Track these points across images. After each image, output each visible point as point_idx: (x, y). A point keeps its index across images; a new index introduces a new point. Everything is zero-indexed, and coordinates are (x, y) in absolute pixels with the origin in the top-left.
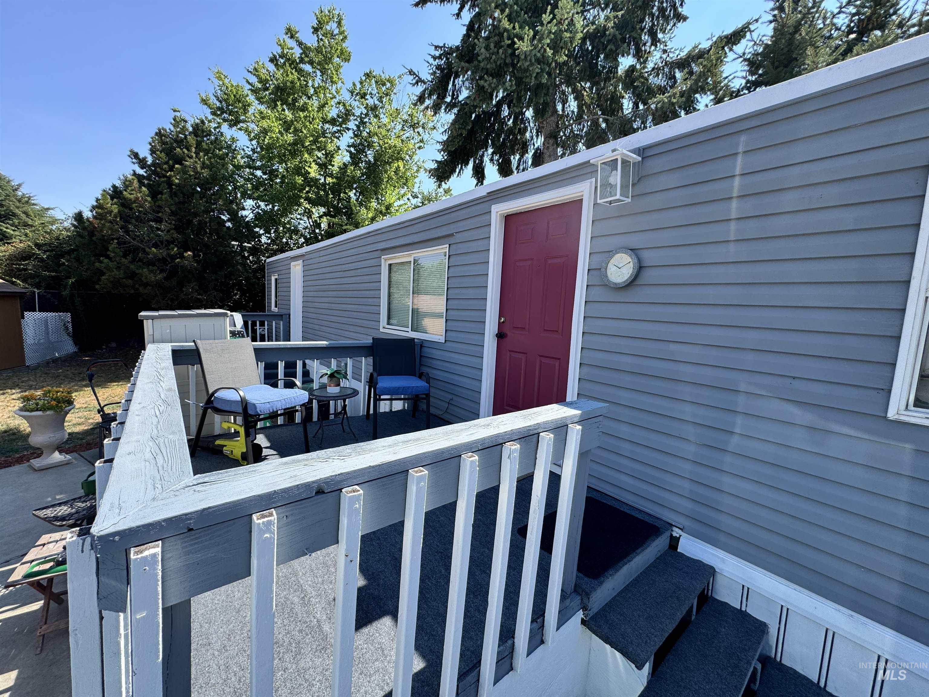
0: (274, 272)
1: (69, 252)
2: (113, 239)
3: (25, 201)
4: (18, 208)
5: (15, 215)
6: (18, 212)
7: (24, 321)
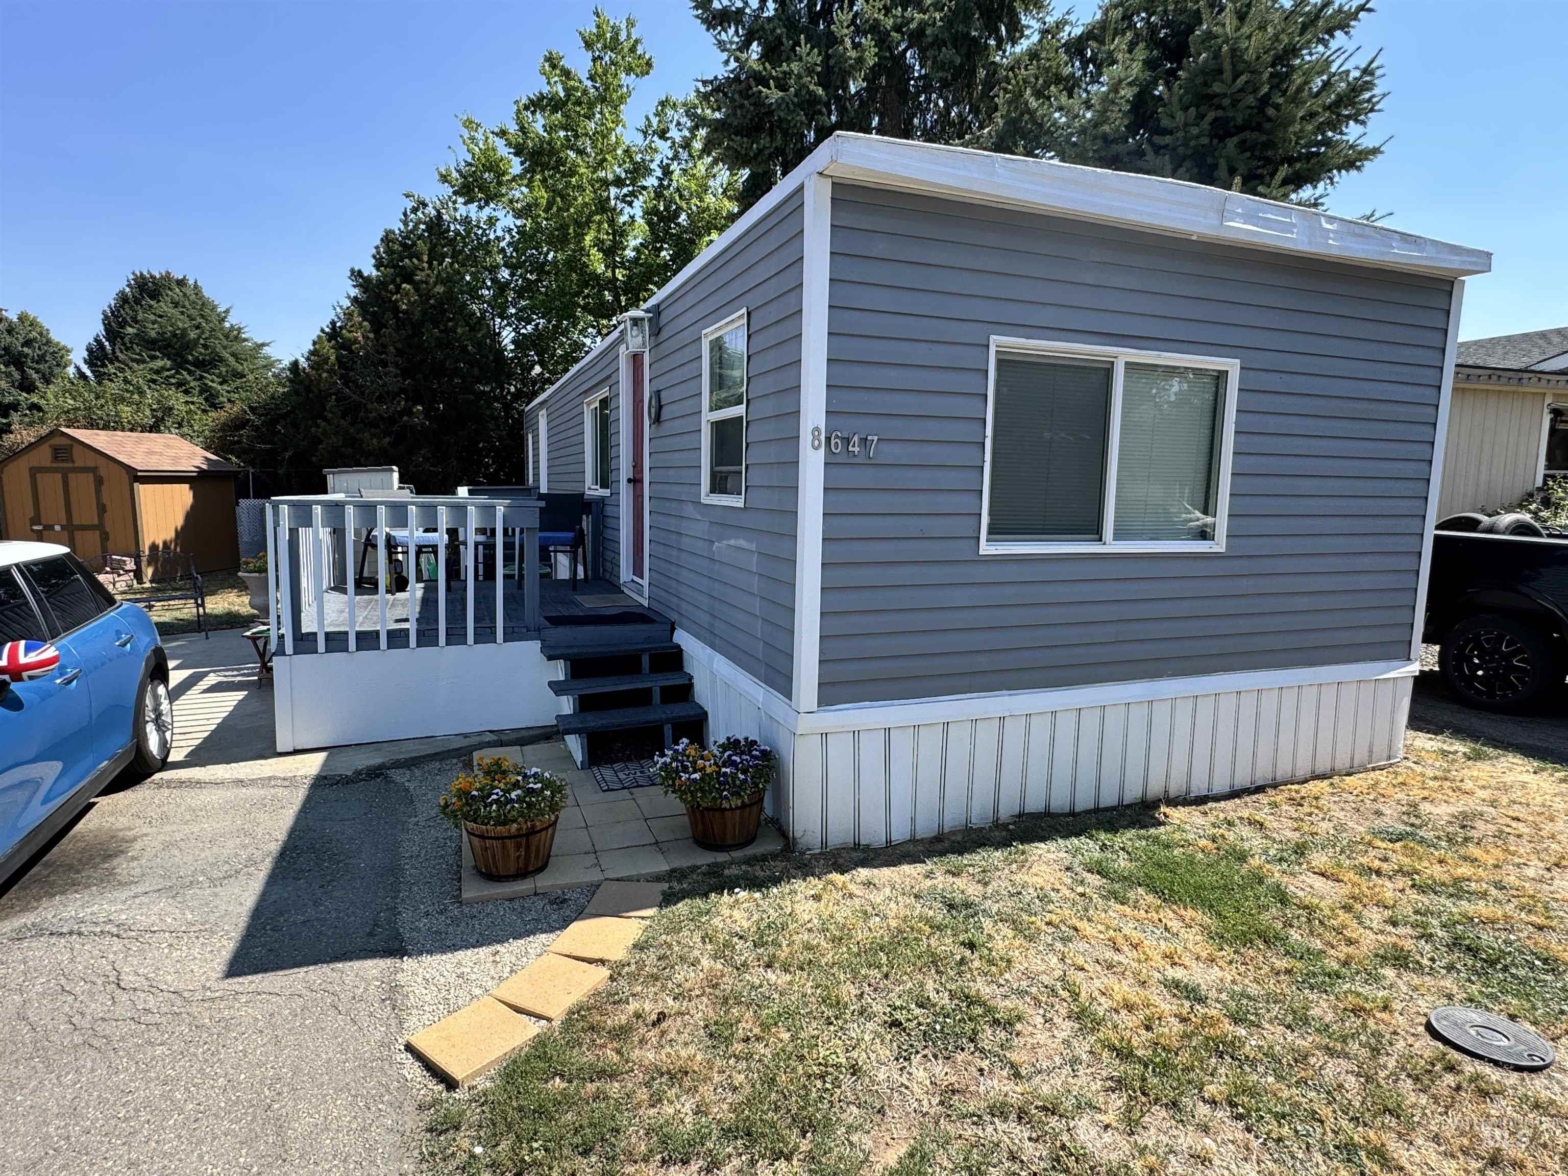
0: (530, 427)
1: (284, 416)
2: (331, 395)
3: (234, 336)
4: (225, 348)
5: (221, 360)
6: (226, 355)
7: (238, 510)
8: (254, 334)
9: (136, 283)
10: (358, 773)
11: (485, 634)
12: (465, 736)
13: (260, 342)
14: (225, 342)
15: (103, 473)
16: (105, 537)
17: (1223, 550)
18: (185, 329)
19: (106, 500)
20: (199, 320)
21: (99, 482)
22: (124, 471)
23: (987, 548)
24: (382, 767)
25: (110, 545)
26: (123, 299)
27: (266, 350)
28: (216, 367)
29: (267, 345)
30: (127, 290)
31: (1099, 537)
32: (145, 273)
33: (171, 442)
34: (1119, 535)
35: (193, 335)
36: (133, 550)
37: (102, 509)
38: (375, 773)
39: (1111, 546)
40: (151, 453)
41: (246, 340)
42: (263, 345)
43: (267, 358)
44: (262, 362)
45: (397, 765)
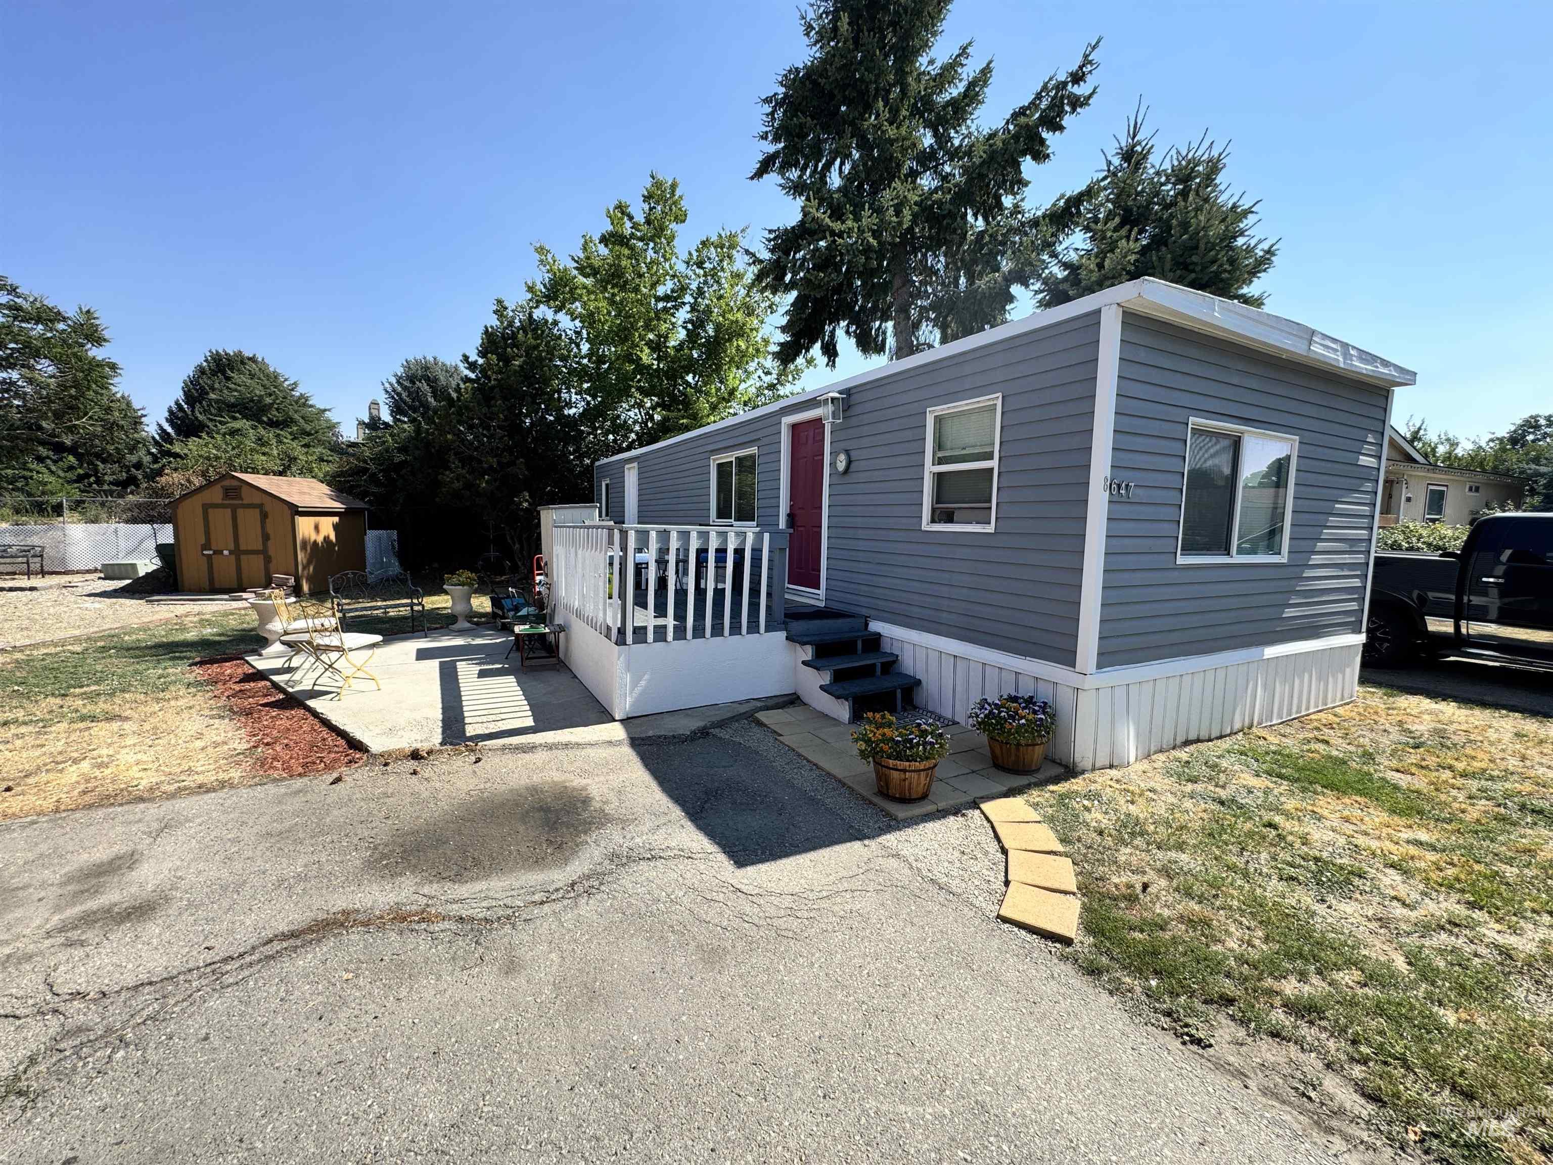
0: (605, 477)
3: (303, 402)
4: (296, 412)
5: (293, 421)
6: (296, 416)
7: (367, 538)
8: (318, 401)
9: (213, 359)
10: (694, 733)
11: (753, 627)
12: (740, 703)
13: (322, 407)
14: (296, 407)
15: (267, 508)
16: (268, 560)
17: (1285, 561)
18: (261, 396)
19: (270, 530)
20: (273, 389)
21: (264, 516)
22: (286, 507)
23: (1181, 560)
24: (705, 728)
25: (272, 566)
26: (201, 371)
27: (327, 414)
28: (288, 426)
29: (329, 410)
30: (205, 364)
31: (1228, 553)
32: (221, 351)
33: (313, 485)
34: (1240, 551)
35: (268, 400)
36: (293, 570)
37: (266, 537)
38: (704, 733)
39: (1237, 559)
40: (302, 493)
41: (311, 406)
42: (325, 410)
43: (328, 421)
44: (324, 425)
45: (715, 725)
